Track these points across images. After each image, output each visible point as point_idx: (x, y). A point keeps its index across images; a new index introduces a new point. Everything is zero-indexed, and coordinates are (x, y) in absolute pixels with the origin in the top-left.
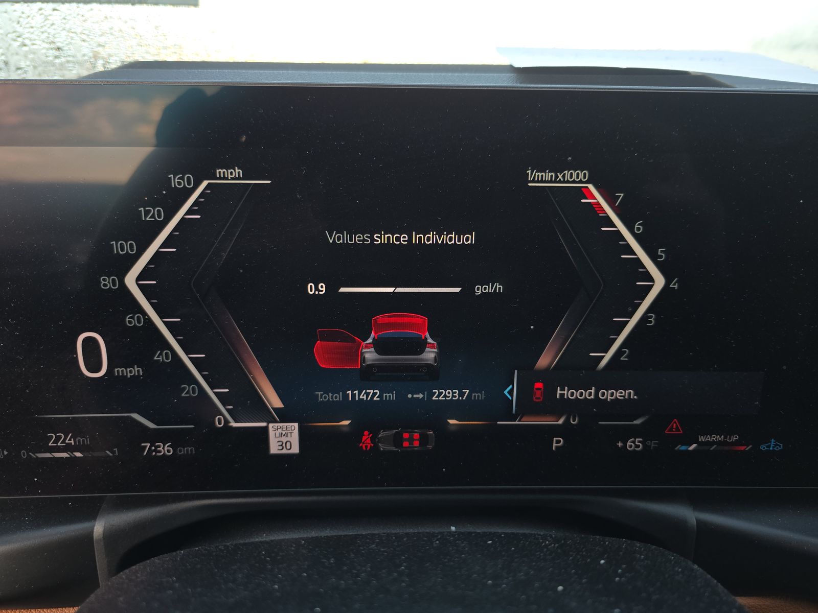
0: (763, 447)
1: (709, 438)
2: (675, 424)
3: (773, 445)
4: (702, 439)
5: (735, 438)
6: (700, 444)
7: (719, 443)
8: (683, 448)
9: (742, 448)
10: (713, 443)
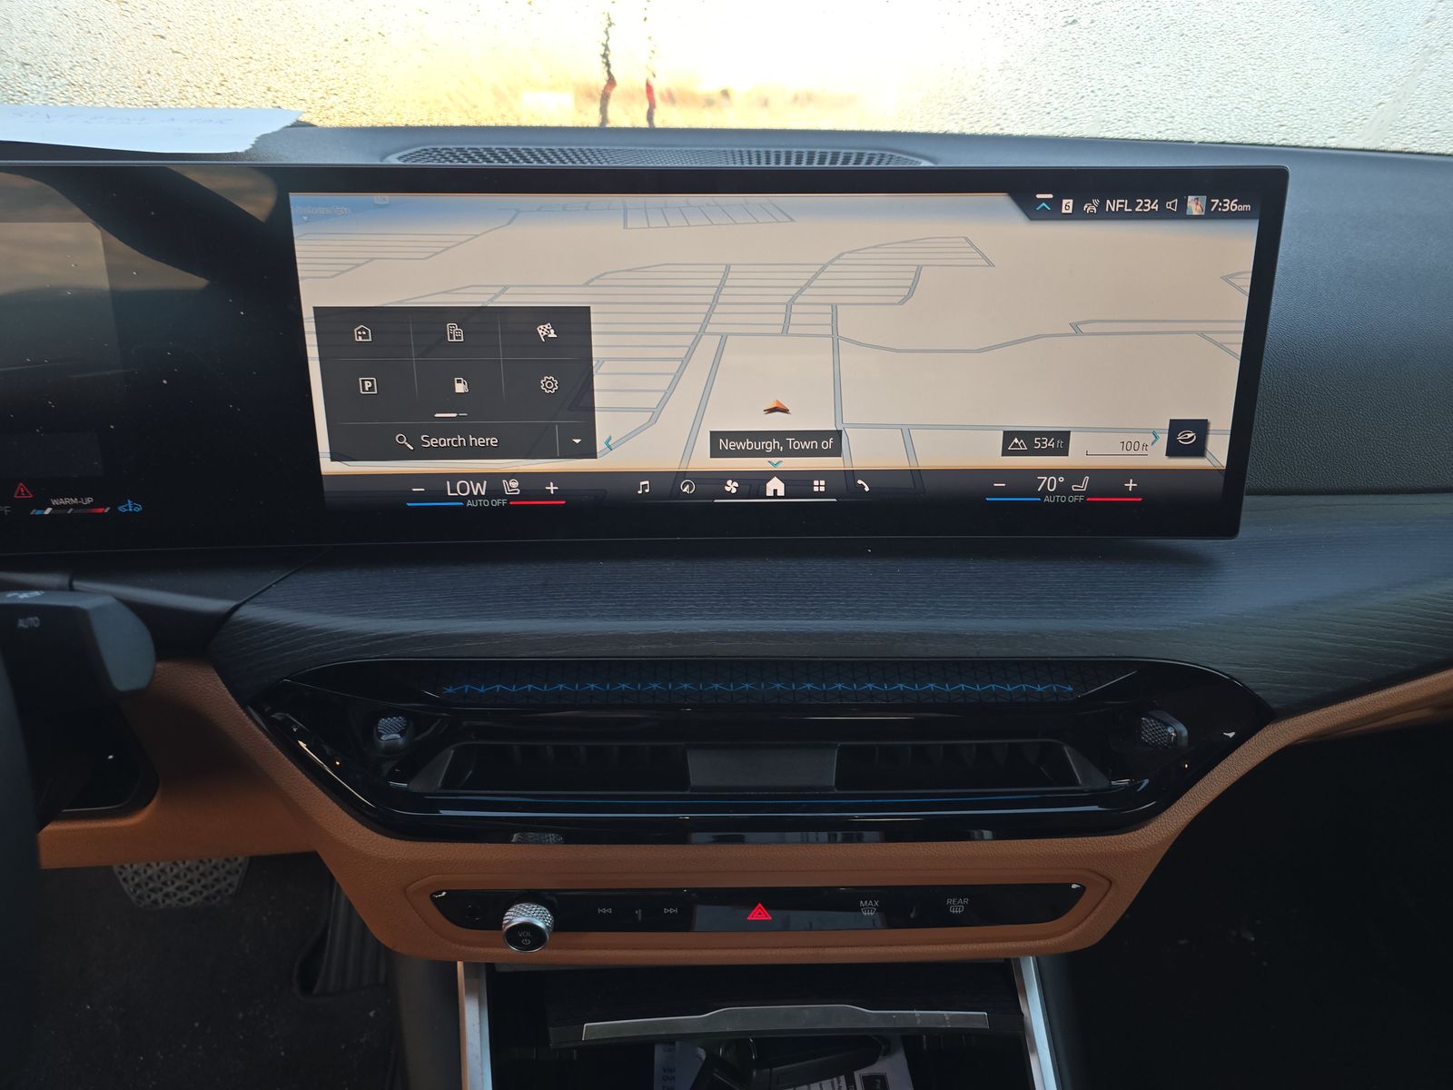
0: (121, 509)
1: (62, 502)
2: (21, 487)
3: (130, 506)
4: (54, 502)
5: (89, 500)
6: (55, 507)
7: (74, 506)
8: (39, 512)
9: (100, 510)
10: (68, 507)
